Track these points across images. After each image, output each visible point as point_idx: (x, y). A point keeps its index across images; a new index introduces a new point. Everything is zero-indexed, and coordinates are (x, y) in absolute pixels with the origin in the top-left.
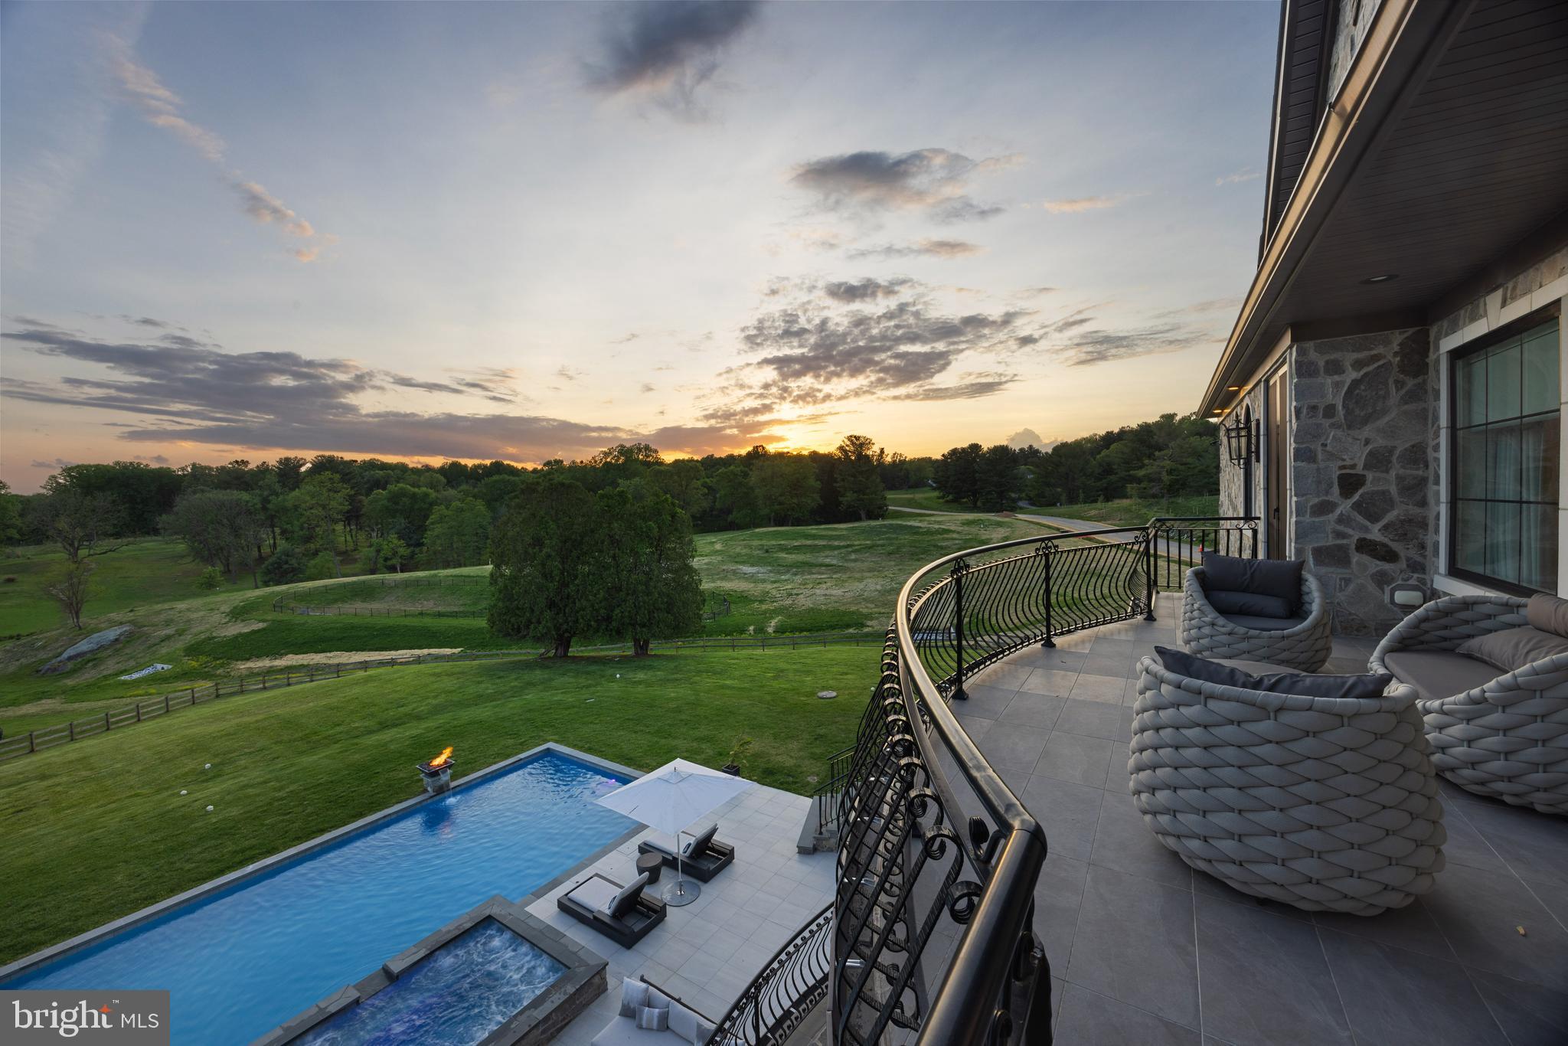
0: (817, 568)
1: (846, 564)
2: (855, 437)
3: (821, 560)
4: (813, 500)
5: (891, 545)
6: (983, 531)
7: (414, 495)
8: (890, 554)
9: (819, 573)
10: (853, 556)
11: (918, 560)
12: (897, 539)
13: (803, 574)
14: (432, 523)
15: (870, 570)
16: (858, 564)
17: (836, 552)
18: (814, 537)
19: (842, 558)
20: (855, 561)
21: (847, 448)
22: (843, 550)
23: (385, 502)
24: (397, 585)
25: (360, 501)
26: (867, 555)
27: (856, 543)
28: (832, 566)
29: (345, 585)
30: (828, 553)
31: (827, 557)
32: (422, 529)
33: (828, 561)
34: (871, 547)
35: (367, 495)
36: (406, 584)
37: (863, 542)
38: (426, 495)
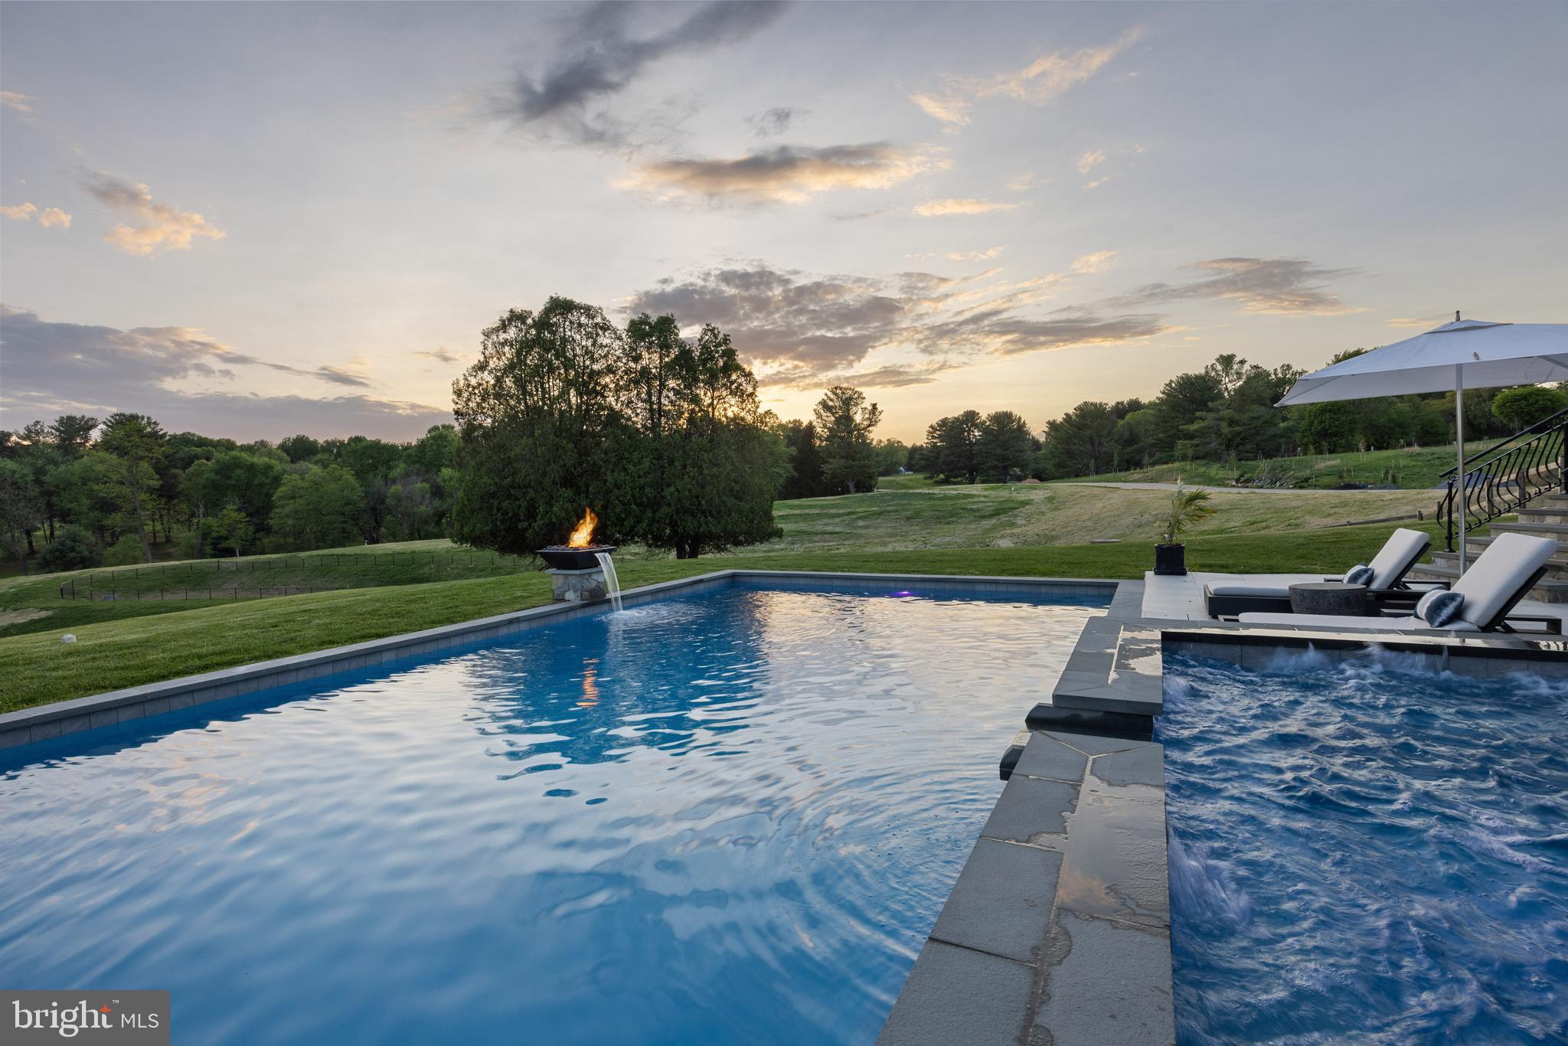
0: (819, 536)
1: (854, 531)
2: (841, 389)
3: (819, 528)
4: (785, 471)
5: (907, 510)
6: (1014, 494)
7: (252, 466)
8: (908, 519)
9: (824, 541)
10: (861, 523)
11: (949, 523)
12: (911, 505)
13: (802, 542)
14: (281, 498)
15: (891, 536)
16: (871, 531)
17: (837, 520)
18: (801, 507)
19: (848, 525)
20: (866, 527)
21: (831, 403)
22: (845, 518)
23: (212, 475)
24: (239, 569)
25: (175, 476)
26: (879, 521)
27: (860, 510)
28: (837, 533)
29: (164, 570)
30: (826, 521)
31: (827, 525)
32: (267, 507)
33: (830, 528)
34: (881, 513)
35: (184, 469)
36: (253, 567)
37: (867, 509)
38: (269, 467)
